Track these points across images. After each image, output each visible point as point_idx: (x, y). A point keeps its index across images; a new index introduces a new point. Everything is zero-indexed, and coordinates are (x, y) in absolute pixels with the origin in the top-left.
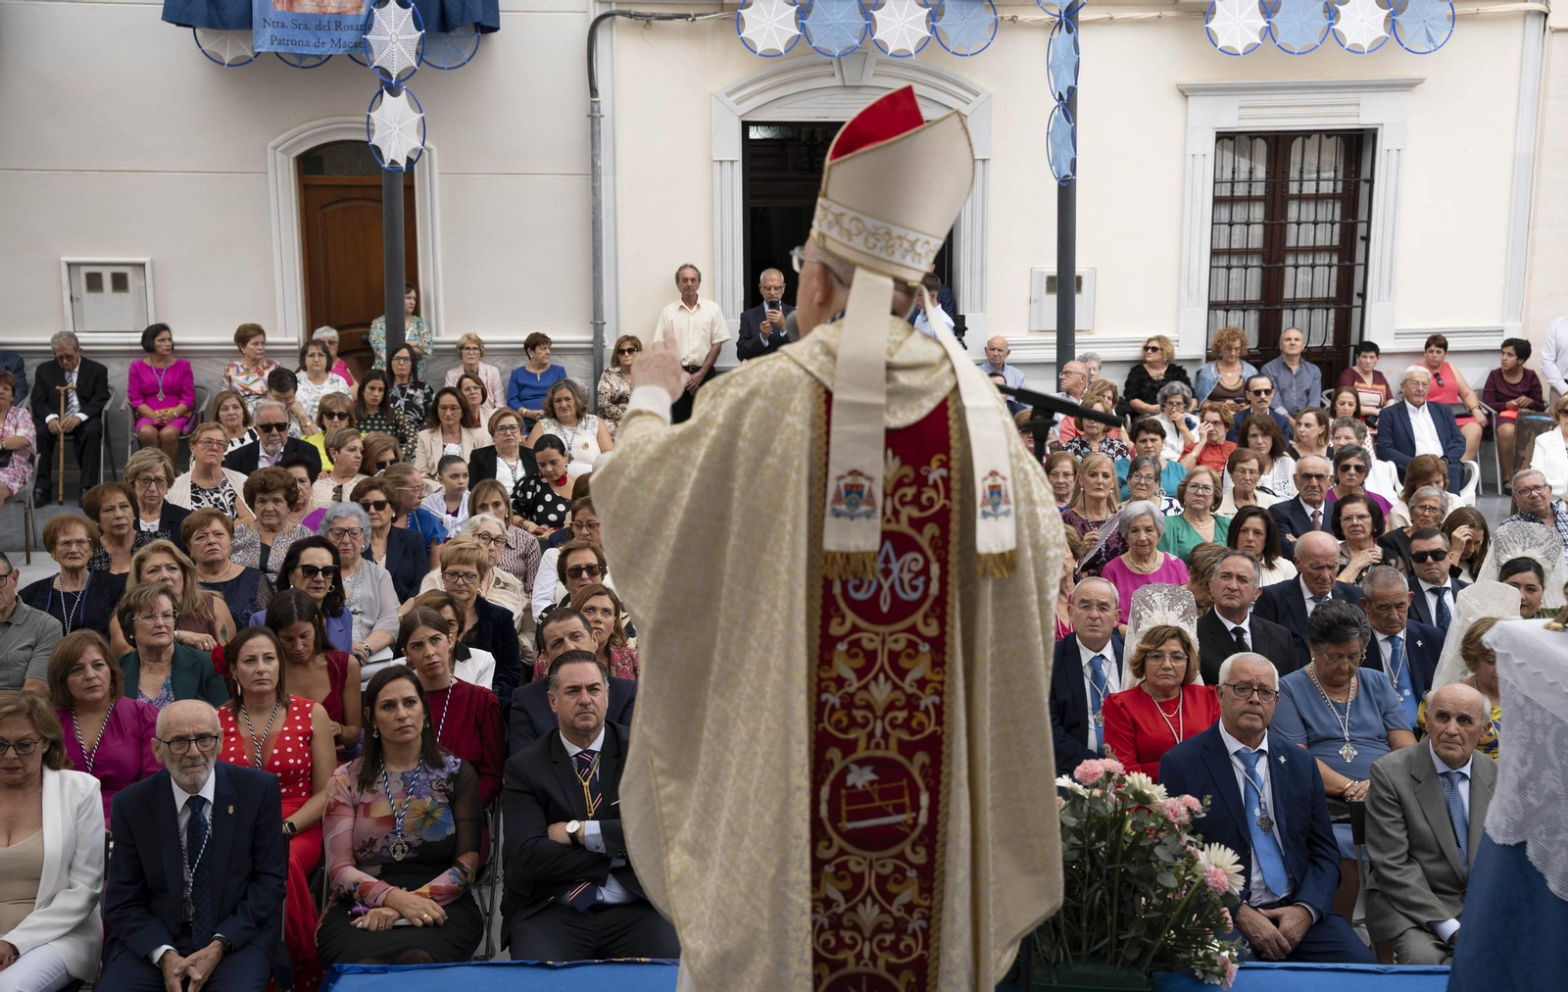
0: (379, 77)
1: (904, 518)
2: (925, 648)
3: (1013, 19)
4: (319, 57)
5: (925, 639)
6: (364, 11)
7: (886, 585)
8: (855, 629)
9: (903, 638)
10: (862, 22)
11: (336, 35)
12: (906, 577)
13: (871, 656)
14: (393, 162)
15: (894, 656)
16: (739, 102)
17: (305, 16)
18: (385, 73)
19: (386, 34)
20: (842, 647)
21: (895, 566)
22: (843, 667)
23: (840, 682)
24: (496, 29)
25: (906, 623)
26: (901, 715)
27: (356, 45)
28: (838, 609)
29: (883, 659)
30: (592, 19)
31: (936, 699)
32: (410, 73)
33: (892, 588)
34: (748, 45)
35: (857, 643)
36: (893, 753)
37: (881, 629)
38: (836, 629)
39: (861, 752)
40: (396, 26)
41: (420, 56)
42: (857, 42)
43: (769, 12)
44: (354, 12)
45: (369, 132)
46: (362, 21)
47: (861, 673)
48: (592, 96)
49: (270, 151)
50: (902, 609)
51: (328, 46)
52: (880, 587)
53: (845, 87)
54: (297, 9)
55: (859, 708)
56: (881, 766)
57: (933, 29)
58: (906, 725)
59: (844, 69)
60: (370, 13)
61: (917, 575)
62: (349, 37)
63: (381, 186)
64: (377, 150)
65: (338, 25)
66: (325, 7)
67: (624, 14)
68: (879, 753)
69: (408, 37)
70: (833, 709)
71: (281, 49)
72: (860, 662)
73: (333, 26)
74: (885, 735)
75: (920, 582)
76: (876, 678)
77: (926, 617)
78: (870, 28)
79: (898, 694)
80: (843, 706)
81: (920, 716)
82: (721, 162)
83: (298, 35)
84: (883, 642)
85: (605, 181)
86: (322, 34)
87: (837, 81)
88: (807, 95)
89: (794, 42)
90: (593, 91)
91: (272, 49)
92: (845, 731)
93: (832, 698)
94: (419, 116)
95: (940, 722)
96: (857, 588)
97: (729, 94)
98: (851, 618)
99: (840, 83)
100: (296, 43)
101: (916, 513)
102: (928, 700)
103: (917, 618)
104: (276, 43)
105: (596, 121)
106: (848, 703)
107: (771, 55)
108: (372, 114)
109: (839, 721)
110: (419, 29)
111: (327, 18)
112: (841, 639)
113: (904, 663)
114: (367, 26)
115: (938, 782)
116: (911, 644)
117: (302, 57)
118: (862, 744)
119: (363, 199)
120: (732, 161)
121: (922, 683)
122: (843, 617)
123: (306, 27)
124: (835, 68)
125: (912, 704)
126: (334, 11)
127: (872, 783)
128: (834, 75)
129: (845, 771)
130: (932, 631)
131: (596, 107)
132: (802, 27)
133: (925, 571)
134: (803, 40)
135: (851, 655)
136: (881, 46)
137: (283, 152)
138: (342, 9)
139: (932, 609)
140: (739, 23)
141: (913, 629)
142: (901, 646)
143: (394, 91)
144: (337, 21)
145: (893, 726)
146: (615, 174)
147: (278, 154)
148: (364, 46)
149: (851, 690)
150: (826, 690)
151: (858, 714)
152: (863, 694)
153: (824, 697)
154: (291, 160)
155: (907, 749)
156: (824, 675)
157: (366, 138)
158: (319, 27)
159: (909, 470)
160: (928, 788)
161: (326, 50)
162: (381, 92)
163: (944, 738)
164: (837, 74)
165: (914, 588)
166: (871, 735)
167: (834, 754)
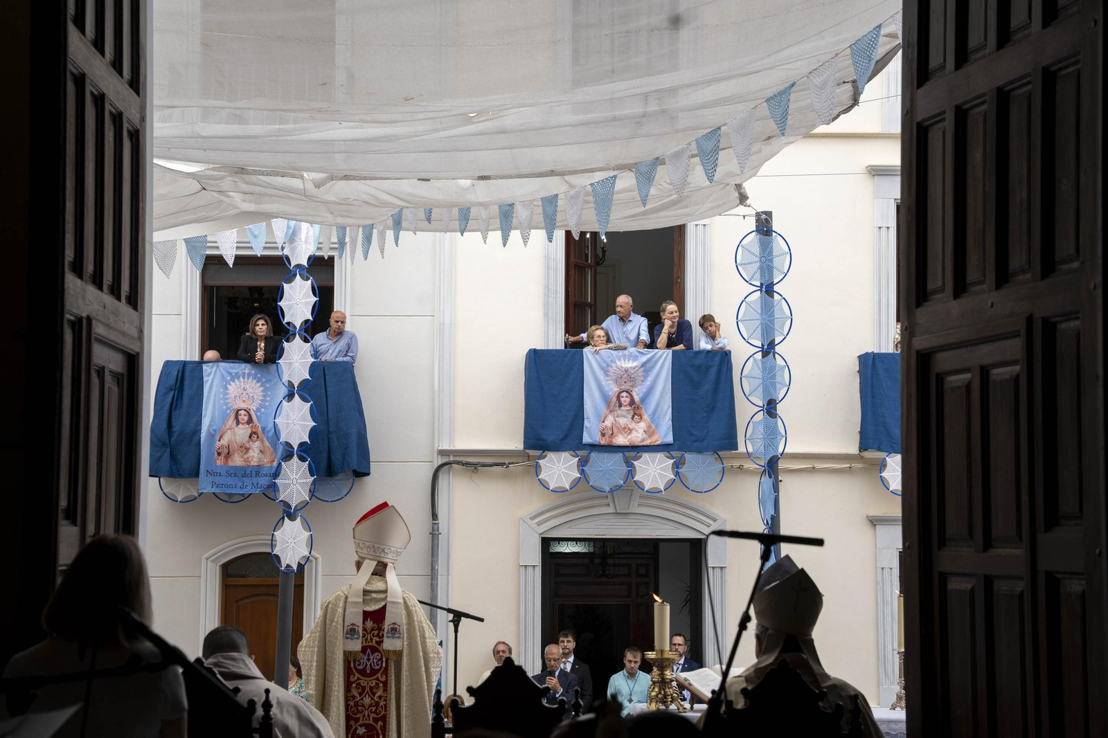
0: (281, 507)
1: (374, 641)
2: (381, 685)
3: (740, 467)
4: (243, 495)
5: (381, 682)
6: (275, 464)
7: (368, 664)
8: (358, 679)
9: (374, 682)
10: (625, 469)
11: (255, 480)
12: (375, 661)
13: (364, 688)
14: (288, 566)
15: (371, 688)
16: (539, 524)
17: (236, 468)
18: (286, 505)
19: (289, 479)
20: (354, 685)
21: (371, 657)
22: (355, 692)
23: (354, 697)
24: (368, 474)
25: (375, 677)
26: (374, 709)
27: (269, 487)
28: (353, 672)
29: (367, 689)
30: (436, 466)
31: (385, 703)
32: (304, 505)
33: (370, 665)
34: (544, 484)
35: (359, 684)
36: (371, 722)
37: (367, 679)
38: (352, 679)
39: (361, 722)
40: (297, 474)
41: (312, 493)
42: (622, 482)
43: (559, 462)
44: (269, 465)
45: (273, 546)
46: (273, 471)
47: (360, 694)
48: (433, 520)
49: (203, 561)
50: (374, 672)
51: (249, 488)
52: (366, 664)
53: (616, 514)
54: (231, 464)
55: (360, 706)
56: (368, 727)
57: (677, 474)
58: (375, 712)
59: (616, 501)
60: (280, 464)
61: (379, 660)
62: (264, 481)
63: (278, 585)
64: (277, 557)
65: (258, 474)
66: (250, 462)
67: (458, 463)
68: (366, 722)
69: (305, 481)
70: (352, 707)
71: (217, 491)
72: (360, 690)
73: (254, 474)
74: (369, 716)
75: (380, 663)
76: (365, 696)
77: (381, 674)
78: (631, 472)
79: (373, 701)
80: (355, 706)
81: (380, 709)
82: (526, 566)
83: (230, 481)
84: (368, 683)
85: (441, 580)
86: (246, 480)
87: (611, 510)
88: (591, 519)
89: (576, 483)
90: (434, 516)
91: (212, 490)
92: (356, 714)
93: (352, 703)
94: (307, 534)
95: (386, 711)
96: (359, 665)
97: (533, 518)
98: (357, 675)
99: (613, 511)
100: (228, 486)
101: (378, 639)
102: (382, 703)
103: (379, 675)
104: (215, 487)
105: (436, 536)
106: (356, 705)
107: (560, 491)
108: (275, 533)
109: (354, 711)
110: (312, 475)
111: (250, 470)
112: (354, 682)
113: (375, 690)
114: (276, 474)
115: (385, 731)
116: (377, 684)
117: (231, 495)
118: (361, 719)
119: (266, 595)
120: (534, 566)
121: (380, 697)
122: (354, 675)
123: (235, 475)
124: (610, 500)
125: (377, 704)
126: (255, 464)
127: (364, 733)
128: (609, 505)
129: (356, 729)
130: (383, 679)
131: (436, 527)
132: (582, 472)
133: (381, 659)
134: (583, 480)
135: (357, 688)
136: (639, 485)
137: (213, 561)
138: (261, 463)
139: (383, 671)
140: (537, 469)
141: (377, 679)
142: (374, 684)
143: (292, 517)
144: (257, 471)
145: (371, 712)
146: (448, 575)
147: (209, 563)
148: (274, 487)
149: (357, 700)
150: (349, 700)
151: (360, 708)
152: (361, 701)
153: (349, 702)
154: (218, 567)
155: (376, 720)
156: (349, 695)
157: (269, 551)
158: (244, 475)
159: (376, 625)
160: (382, 734)
161: (247, 491)
162: (283, 518)
163: (387, 716)
164: (611, 504)
165: (378, 665)
166: (364, 716)
167: (352, 722)
